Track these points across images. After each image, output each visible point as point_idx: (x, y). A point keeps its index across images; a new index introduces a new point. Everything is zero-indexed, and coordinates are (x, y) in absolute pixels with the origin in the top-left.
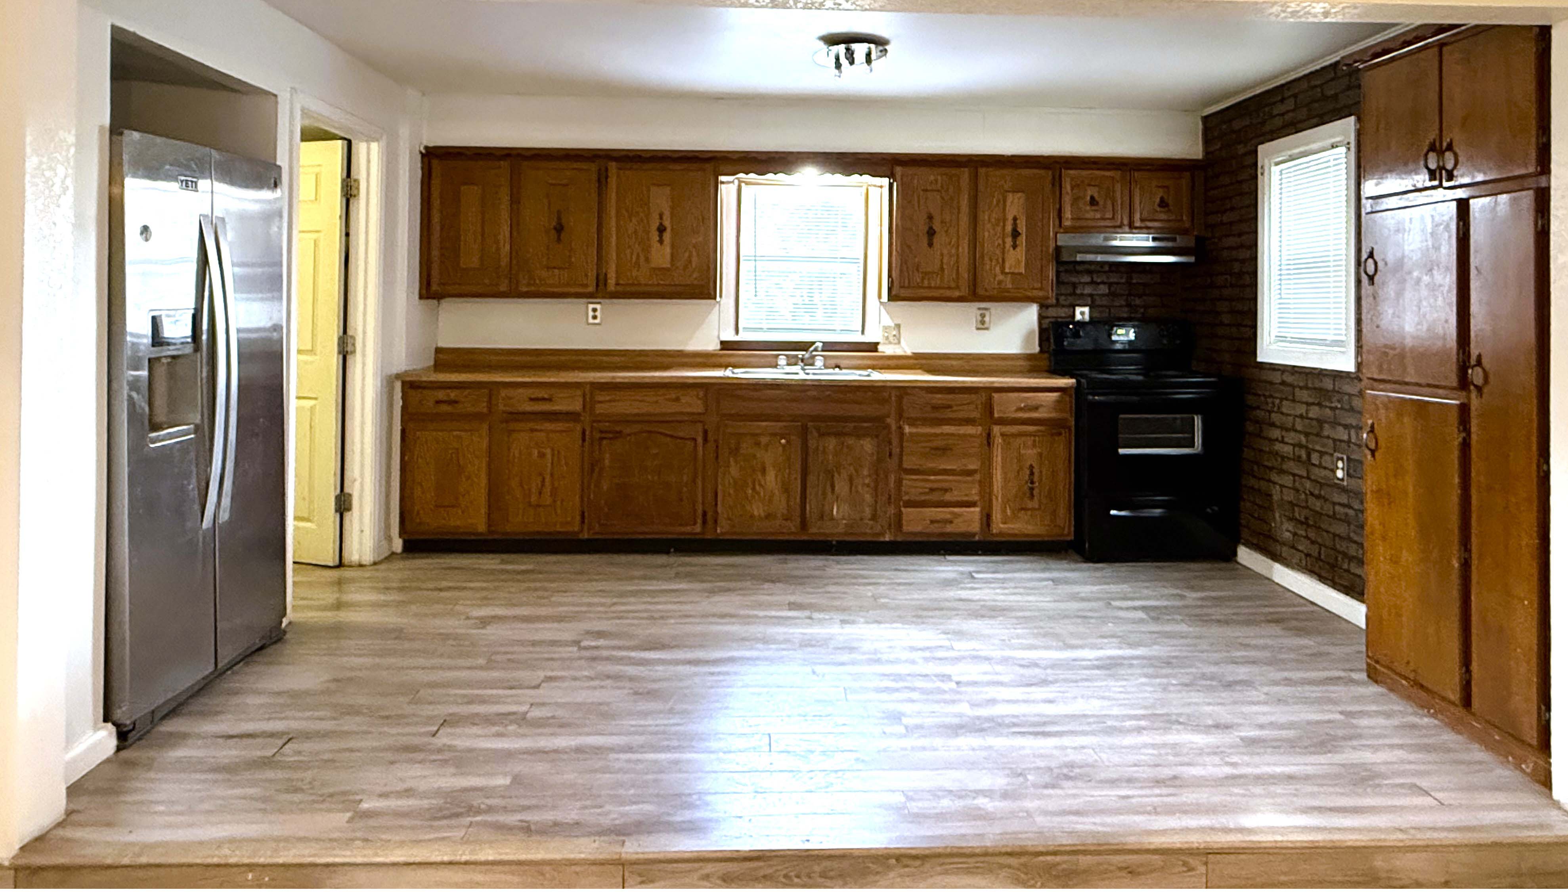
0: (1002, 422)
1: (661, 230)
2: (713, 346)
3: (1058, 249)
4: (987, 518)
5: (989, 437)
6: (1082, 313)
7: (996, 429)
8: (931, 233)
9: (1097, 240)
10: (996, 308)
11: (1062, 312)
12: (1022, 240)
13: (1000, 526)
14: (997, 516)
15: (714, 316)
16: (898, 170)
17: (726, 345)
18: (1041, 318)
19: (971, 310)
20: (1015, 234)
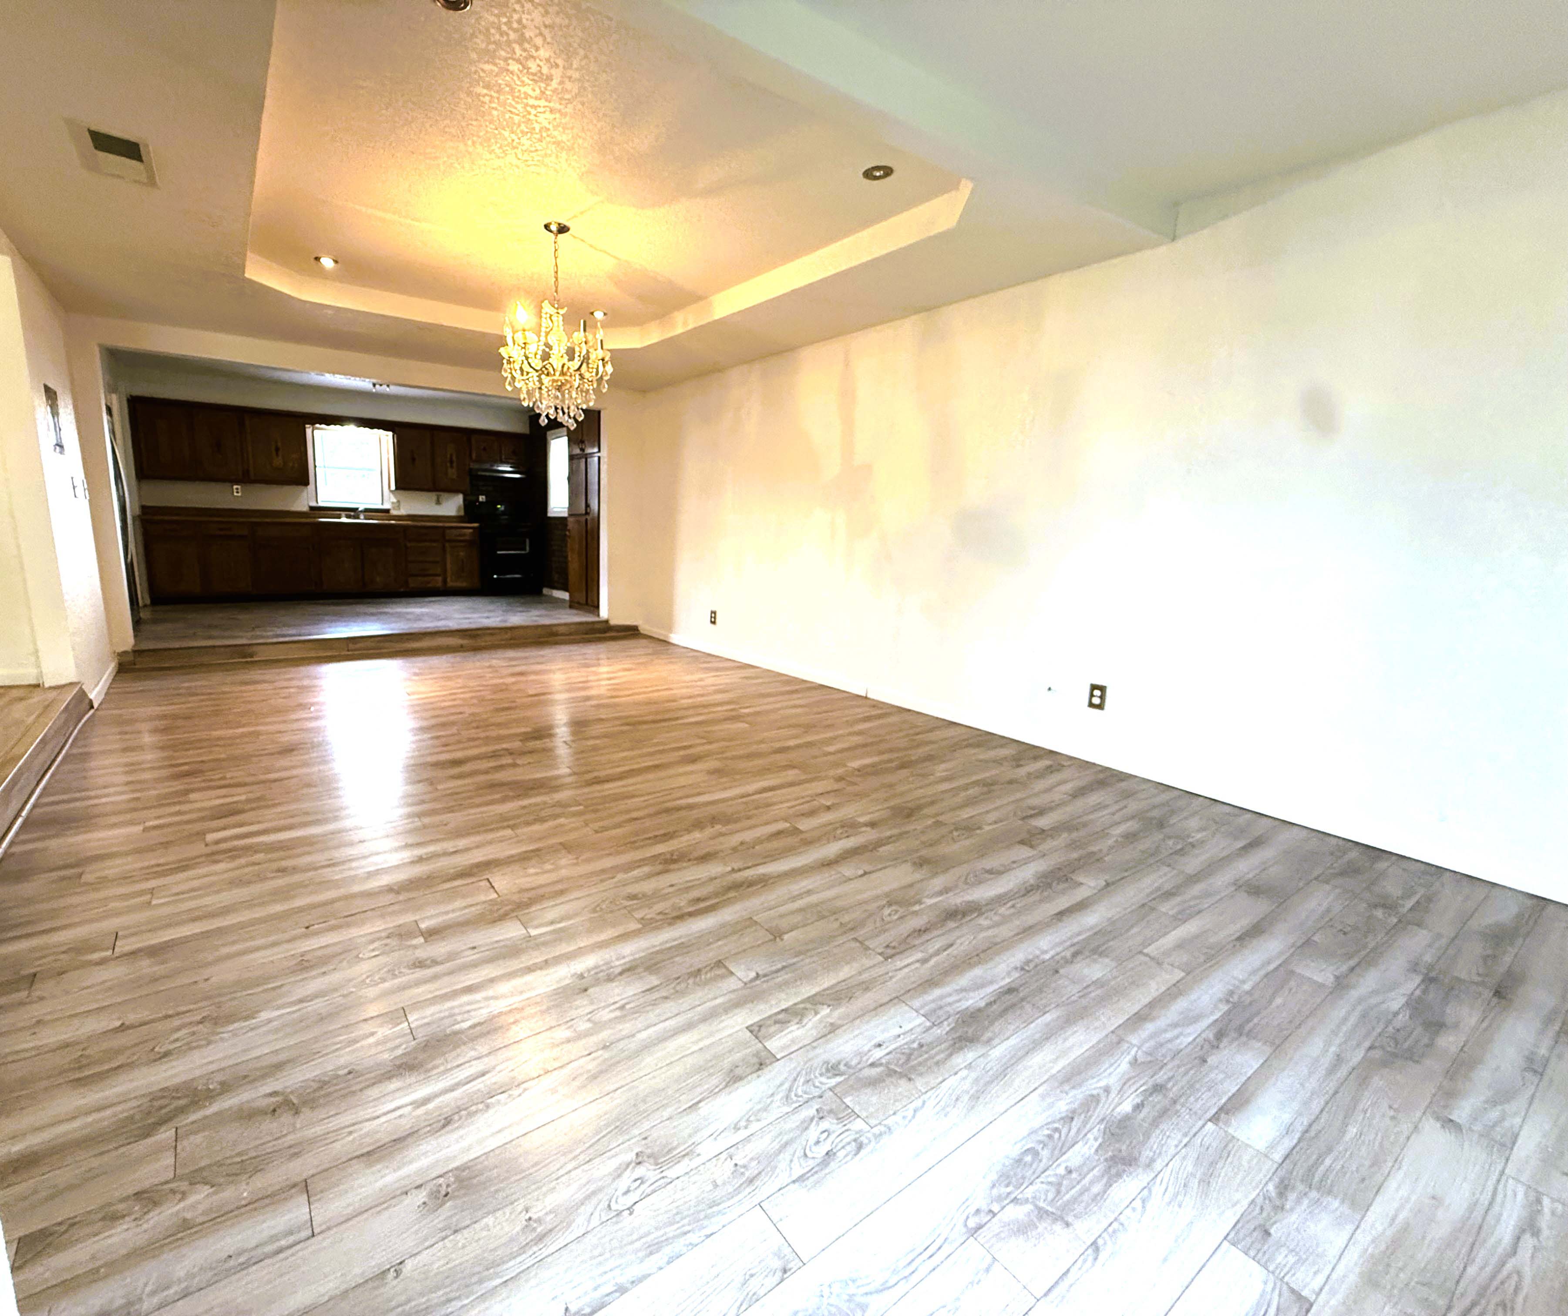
0: (449, 541)
1: (277, 450)
2: (305, 509)
3: (471, 470)
4: (445, 581)
5: (444, 546)
6: (482, 498)
7: (447, 545)
8: (414, 459)
9: (487, 466)
10: (444, 495)
11: (473, 498)
12: (455, 465)
13: (450, 584)
14: (449, 580)
15: (305, 494)
16: (397, 429)
17: (312, 508)
18: (464, 500)
19: (433, 496)
20: (451, 462)
